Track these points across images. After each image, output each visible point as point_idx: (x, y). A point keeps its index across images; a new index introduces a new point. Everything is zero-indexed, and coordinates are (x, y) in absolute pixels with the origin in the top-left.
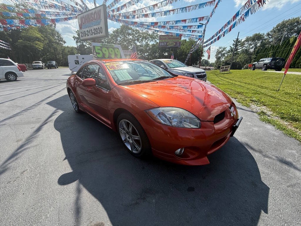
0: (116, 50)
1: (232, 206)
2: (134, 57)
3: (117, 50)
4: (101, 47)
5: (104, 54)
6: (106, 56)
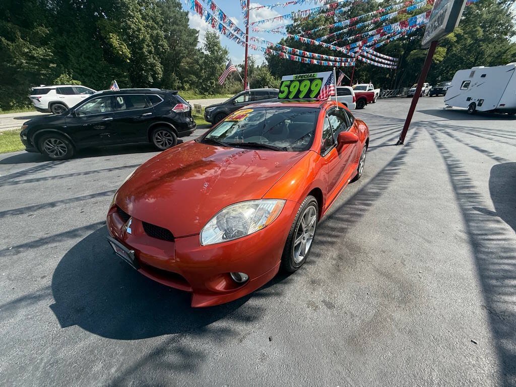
0: (315, 83)
3: (319, 81)
4: (292, 81)
5: (289, 92)
6: (291, 96)
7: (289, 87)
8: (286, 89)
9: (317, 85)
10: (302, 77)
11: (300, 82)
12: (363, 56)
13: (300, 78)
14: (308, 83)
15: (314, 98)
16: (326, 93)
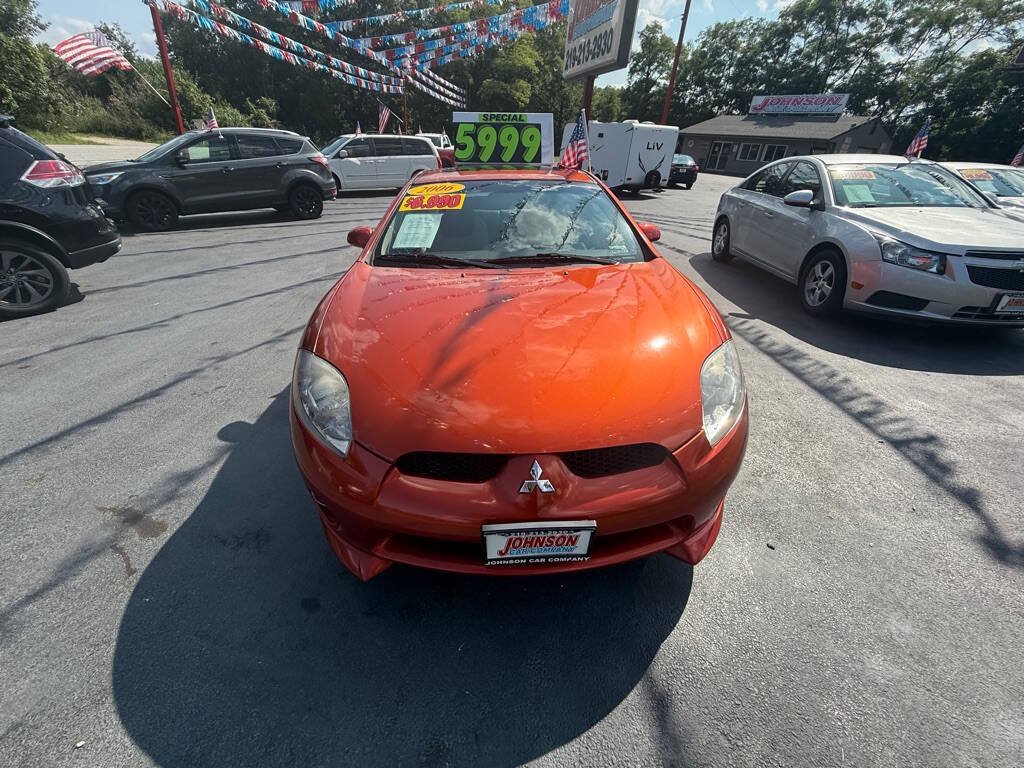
0: (528, 132)
1: (306, 717)
2: (572, 160)
3: (534, 131)
4: (478, 126)
5: (478, 149)
6: (485, 156)
7: (474, 136)
8: (469, 141)
9: (532, 138)
10: (497, 117)
11: (498, 128)
12: (415, 77)
13: (494, 121)
14: (513, 131)
15: (532, 162)
16: (574, 155)
